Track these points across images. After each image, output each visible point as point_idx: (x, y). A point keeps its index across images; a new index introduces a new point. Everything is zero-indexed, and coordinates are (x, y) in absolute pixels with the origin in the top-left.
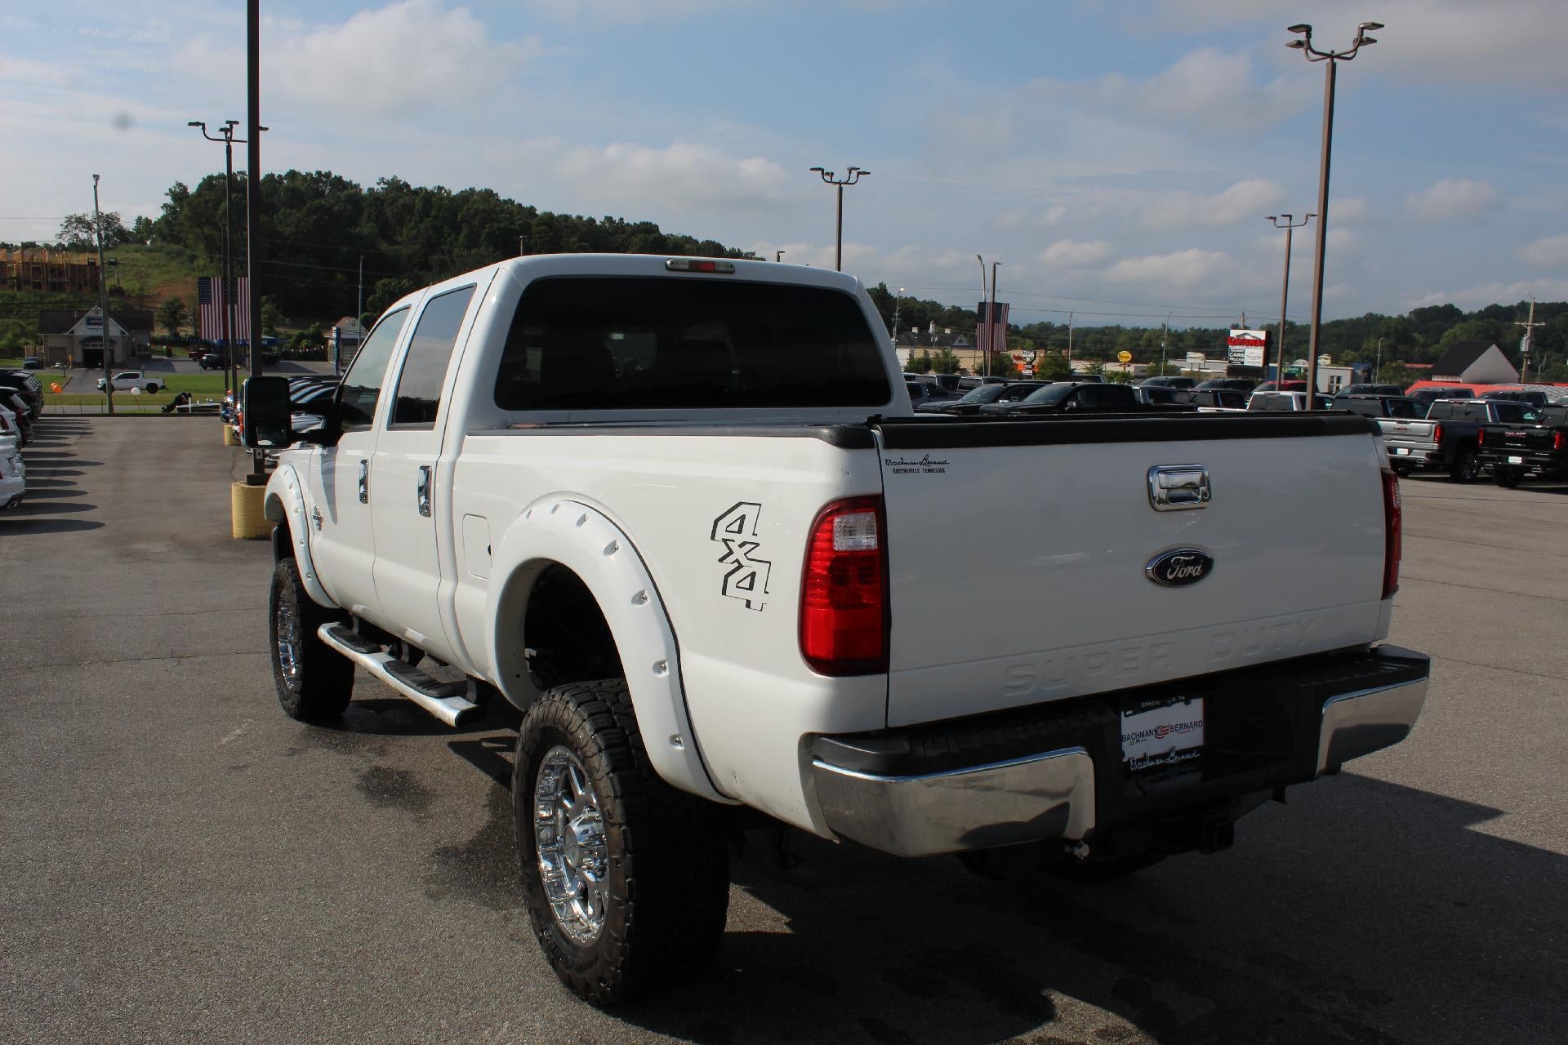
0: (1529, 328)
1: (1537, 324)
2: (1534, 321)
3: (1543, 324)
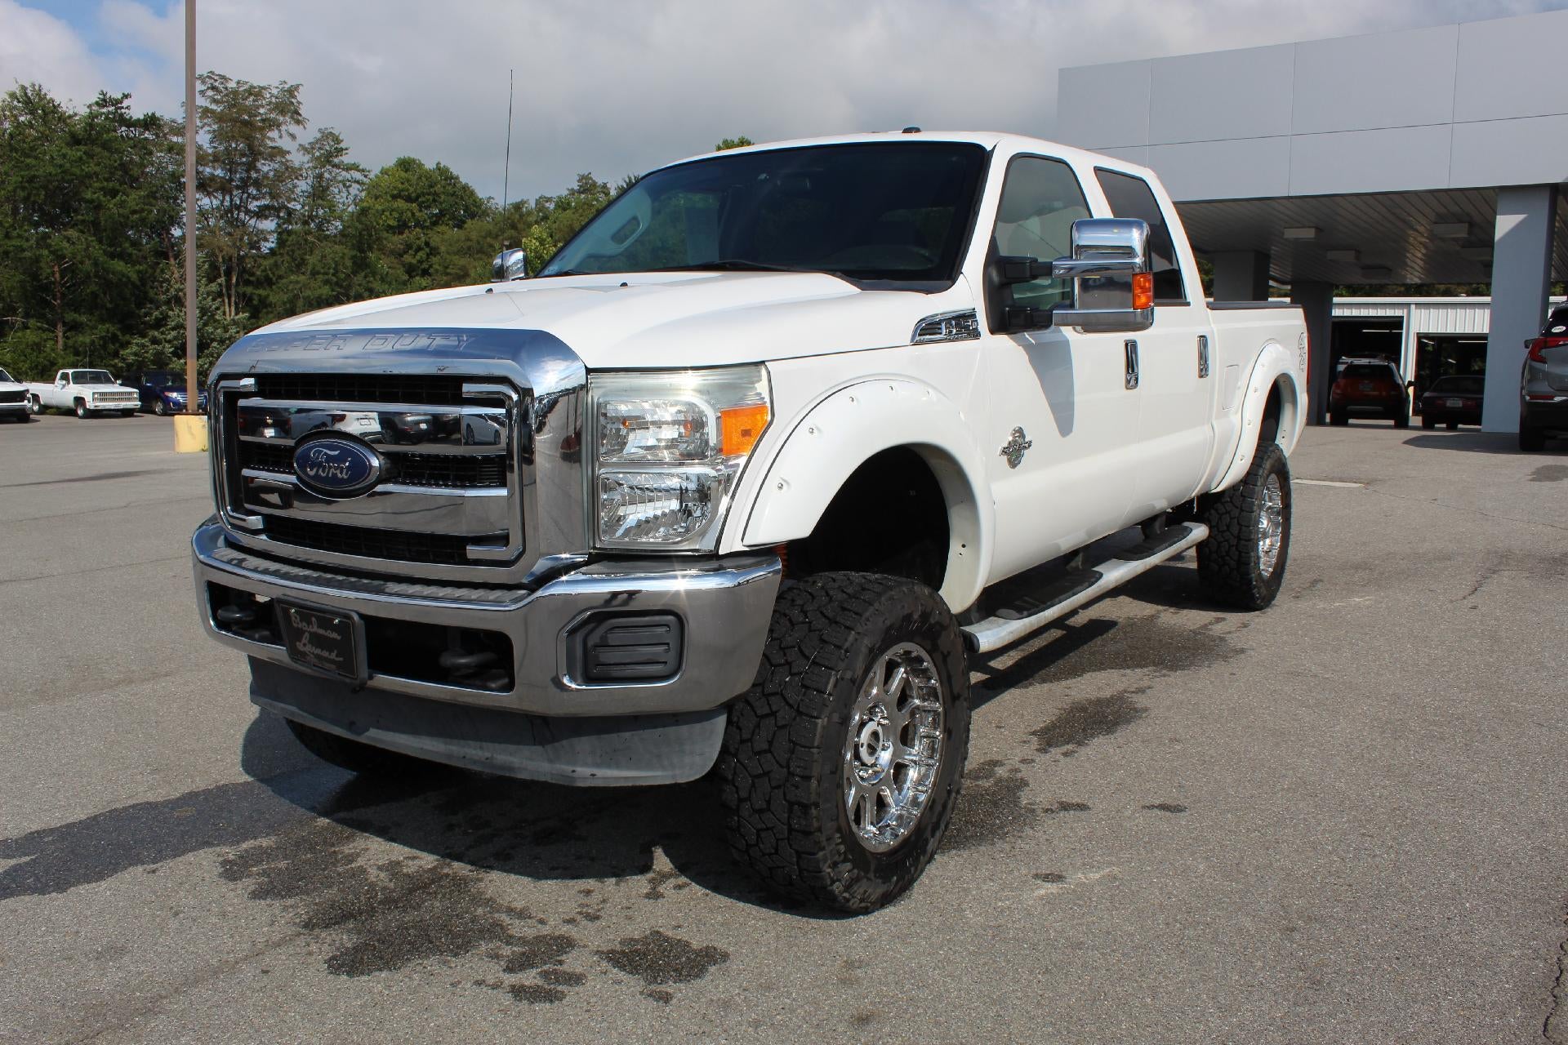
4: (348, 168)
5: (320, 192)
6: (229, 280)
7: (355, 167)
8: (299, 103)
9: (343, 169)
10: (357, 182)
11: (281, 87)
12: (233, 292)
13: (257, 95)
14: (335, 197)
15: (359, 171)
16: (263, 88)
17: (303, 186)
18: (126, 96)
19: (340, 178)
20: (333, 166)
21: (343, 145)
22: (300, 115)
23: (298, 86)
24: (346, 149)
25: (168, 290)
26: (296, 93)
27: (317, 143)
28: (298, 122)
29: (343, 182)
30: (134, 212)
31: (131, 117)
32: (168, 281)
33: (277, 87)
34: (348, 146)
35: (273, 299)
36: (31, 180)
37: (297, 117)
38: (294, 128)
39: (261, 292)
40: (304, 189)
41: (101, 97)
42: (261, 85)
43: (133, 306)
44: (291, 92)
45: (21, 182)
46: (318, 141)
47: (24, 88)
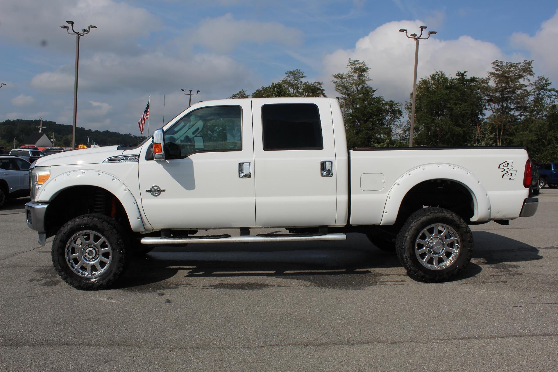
0: (41, 128)
1: (43, 127)
2: (42, 126)
3: (45, 127)
4: (550, 91)
5: (538, 100)
6: (499, 133)
7: (553, 90)
8: (532, 67)
9: (548, 91)
10: (554, 95)
11: (525, 62)
12: (501, 137)
13: (515, 66)
14: (544, 102)
15: (555, 91)
16: (517, 64)
17: (531, 98)
18: (465, 72)
19: (547, 95)
20: (545, 90)
21: (549, 82)
22: (532, 72)
23: (532, 61)
24: (550, 83)
25: (475, 137)
26: (531, 64)
27: (537, 82)
28: (531, 75)
29: (548, 96)
30: (463, 110)
31: (467, 79)
32: (475, 134)
33: (523, 63)
34: (551, 82)
35: (515, 140)
36: (432, 101)
37: (531, 73)
38: (529, 77)
39: (511, 138)
40: (532, 99)
41: (458, 73)
42: (517, 63)
43: (462, 142)
44: (529, 64)
45: (428, 102)
46: (537, 81)
47: (437, 72)
